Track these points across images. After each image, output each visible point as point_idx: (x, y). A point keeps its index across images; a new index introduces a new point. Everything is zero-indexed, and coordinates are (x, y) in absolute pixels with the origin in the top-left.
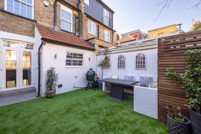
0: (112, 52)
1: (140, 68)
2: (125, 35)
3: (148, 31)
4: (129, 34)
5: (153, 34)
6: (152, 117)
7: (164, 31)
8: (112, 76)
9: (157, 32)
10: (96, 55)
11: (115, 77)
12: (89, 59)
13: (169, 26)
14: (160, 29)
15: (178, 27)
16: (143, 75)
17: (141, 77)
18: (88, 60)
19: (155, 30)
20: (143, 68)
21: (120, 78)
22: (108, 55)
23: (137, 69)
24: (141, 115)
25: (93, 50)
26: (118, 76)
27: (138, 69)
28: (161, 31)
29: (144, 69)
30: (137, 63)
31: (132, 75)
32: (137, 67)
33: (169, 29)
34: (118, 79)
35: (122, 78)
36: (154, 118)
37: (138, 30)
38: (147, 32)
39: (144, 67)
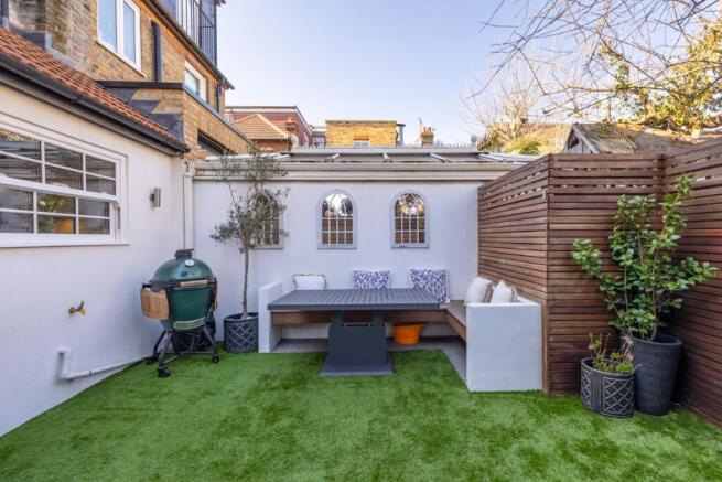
0: (291, 175)
1: (410, 244)
2: (250, 113)
3: (327, 122)
4: (263, 114)
5: (342, 135)
6: (525, 390)
7: (370, 132)
8: (299, 279)
9: (351, 132)
10: (194, 180)
11: (311, 282)
12: (154, 198)
13: (381, 122)
14: (360, 122)
15: (398, 128)
16: (420, 268)
17: (415, 272)
18: (149, 202)
19: (347, 122)
20: (418, 244)
21: (332, 286)
22: (272, 188)
23: (398, 245)
24: (501, 396)
25: (175, 149)
26: (323, 276)
27: (402, 247)
28: (361, 131)
29: (422, 245)
30: (398, 227)
31: (383, 270)
32: (398, 241)
33: (382, 130)
34: (326, 292)
35: (341, 282)
36: (531, 389)
37: (294, 108)
38: (324, 124)
39: (422, 240)
